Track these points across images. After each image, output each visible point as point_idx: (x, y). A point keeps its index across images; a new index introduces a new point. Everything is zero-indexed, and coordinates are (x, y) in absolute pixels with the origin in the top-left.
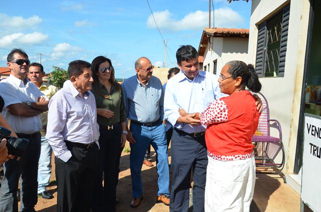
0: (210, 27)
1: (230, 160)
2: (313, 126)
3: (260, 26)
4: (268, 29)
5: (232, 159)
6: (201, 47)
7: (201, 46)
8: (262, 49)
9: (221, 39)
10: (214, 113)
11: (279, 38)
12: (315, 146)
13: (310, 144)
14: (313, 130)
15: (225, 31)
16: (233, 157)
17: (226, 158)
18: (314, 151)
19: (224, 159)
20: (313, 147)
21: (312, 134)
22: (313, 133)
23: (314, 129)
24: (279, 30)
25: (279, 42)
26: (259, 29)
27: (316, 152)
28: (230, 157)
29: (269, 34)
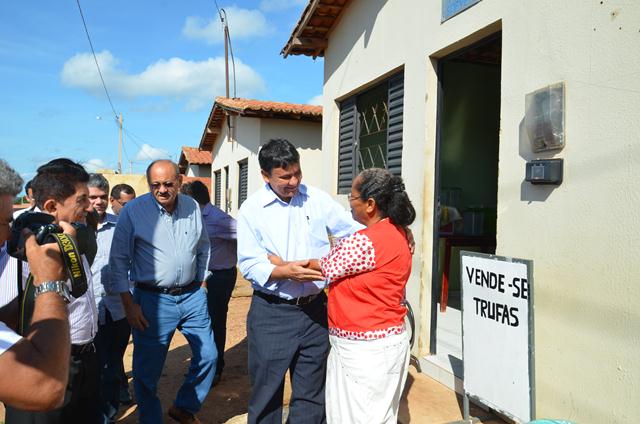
0: (228, 97)
1: (380, 337)
2: (478, 271)
3: (343, 103)
4: (359, 110)
5: (384, 335)
6: (208, 134)
7: (209, 131)
8: (351, 144)
9: (257, 121)
10: (351, 256)
11: (384, 126)
12: (483, 301)
13: (475, 299)
14: (477, 277)
15: (266, 107)
16: (384, 332)
17: (373, 334)
18: (483, 309)
19: (370, 336)
20: (479, 303)
21: (478, 283)
22: (479, 281)
23: (479, 274)
24: (381, 113)
25: (384, 134)
26: (341, 109)
27: (486, 311)
28: (380, 333)
29: (361, 118)
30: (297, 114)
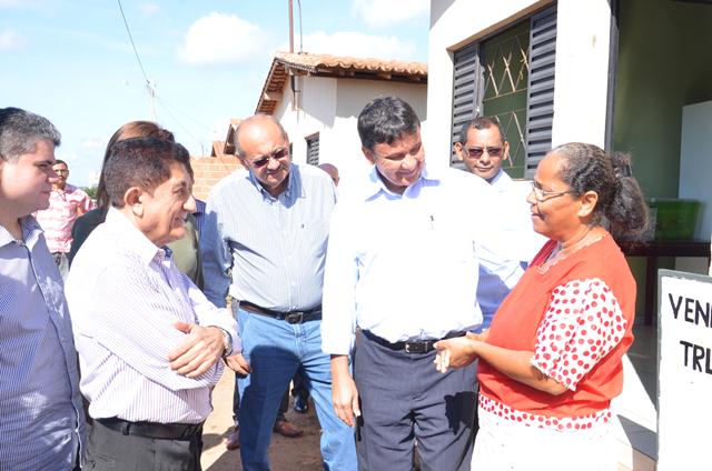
0: (292, 51)
2: (688, 300)
3: (459, 54)
4: (483, 63)
6: (265, 101)
7: (267, 97)
8: (470, 111)
9: (333, 82)
11: (523, 84)
12: (696, 347)
13: (682, 342)
14: (688, 310)
15: (345, 63)
18: (696, 360)
20: (691, 350)
21: (687, 319)
22: (692, 316)
23: (692, 306)
24: (517, 66)
25: (522, 97)
26: (456, 61)
27: (703, 362)
29: (486, 74)
30: (388, 73)
